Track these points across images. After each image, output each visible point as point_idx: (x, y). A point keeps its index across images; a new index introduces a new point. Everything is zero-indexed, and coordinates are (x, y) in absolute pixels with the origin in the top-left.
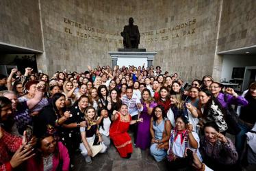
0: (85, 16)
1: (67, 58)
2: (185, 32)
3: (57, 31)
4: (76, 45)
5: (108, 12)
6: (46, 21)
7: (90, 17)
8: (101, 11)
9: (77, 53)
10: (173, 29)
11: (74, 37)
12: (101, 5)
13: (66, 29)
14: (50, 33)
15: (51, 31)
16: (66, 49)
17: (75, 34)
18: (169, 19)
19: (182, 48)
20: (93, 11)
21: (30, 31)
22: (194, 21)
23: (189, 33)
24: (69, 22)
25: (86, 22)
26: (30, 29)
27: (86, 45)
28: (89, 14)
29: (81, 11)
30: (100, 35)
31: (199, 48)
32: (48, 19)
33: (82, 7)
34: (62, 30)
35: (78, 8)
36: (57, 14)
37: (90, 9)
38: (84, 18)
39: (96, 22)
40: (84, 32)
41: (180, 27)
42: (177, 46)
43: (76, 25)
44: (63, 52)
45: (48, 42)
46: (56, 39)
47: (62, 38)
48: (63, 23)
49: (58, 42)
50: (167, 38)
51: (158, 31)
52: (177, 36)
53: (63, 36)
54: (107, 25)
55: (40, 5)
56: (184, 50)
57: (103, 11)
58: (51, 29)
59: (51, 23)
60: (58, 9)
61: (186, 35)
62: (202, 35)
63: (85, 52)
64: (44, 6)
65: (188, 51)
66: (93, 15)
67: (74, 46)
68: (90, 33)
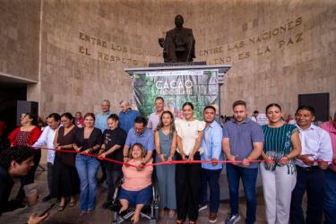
0: (113, 30)
1: (79, 91)
2: (281, 43)
3: (66, 51)
4: (96, 72)
5: (150, 24)
6: (49, 36)
7: (121, 32)
8: (138, 24)
9: (96, 84)
10: (259, 40)
11: (94, 60)
12: (139, 14)
13: (81, 48)
14: (54, 53)
15: (55, 50)
16: (78, 78)
17: (95, 56)
18: (250, 25)
19: (280, 69)
20: (126, 23)
21: (19, 50)
22: (299, 21)
23: (291, 42)
24: (87, 38)
25: (115, 38)
26: (18, 46)
27: (112, 72)
28: (120, 28)
29: (107, 23)
30: (135, 57)
31: (316, 65)
32: (52, 33)
33: (109, 18)
34: (75, 50)
35: (104, 19)
36: (68, 28)
37: (122, 21)
38: (112, 34)
39: (130, 38)
40: (112, 53)
41: (270, 35)
42: (268, 67)
43: (99, 43)
44: (74, 82)
45: (49, 67)
46: (62, 63)
47: (72, 62)
48: (77, 39)
49: (66, 67)
50: (248, 54)
51: (232, 46)
52: (268, 50)
53: (74, 59)
54: (147, 41)
55: (41, 12)
56: (285, 72)
57: (142, 24)
58: (56, 48)
59: (57, 39)
60: (72, 20)
61: (285, 46)
62: (321, 43)
63: (109, 82)
64: (48, 15)
65: (291, 73)
66: (126, 28)
67: (93, 74)
68: (121, 55)
